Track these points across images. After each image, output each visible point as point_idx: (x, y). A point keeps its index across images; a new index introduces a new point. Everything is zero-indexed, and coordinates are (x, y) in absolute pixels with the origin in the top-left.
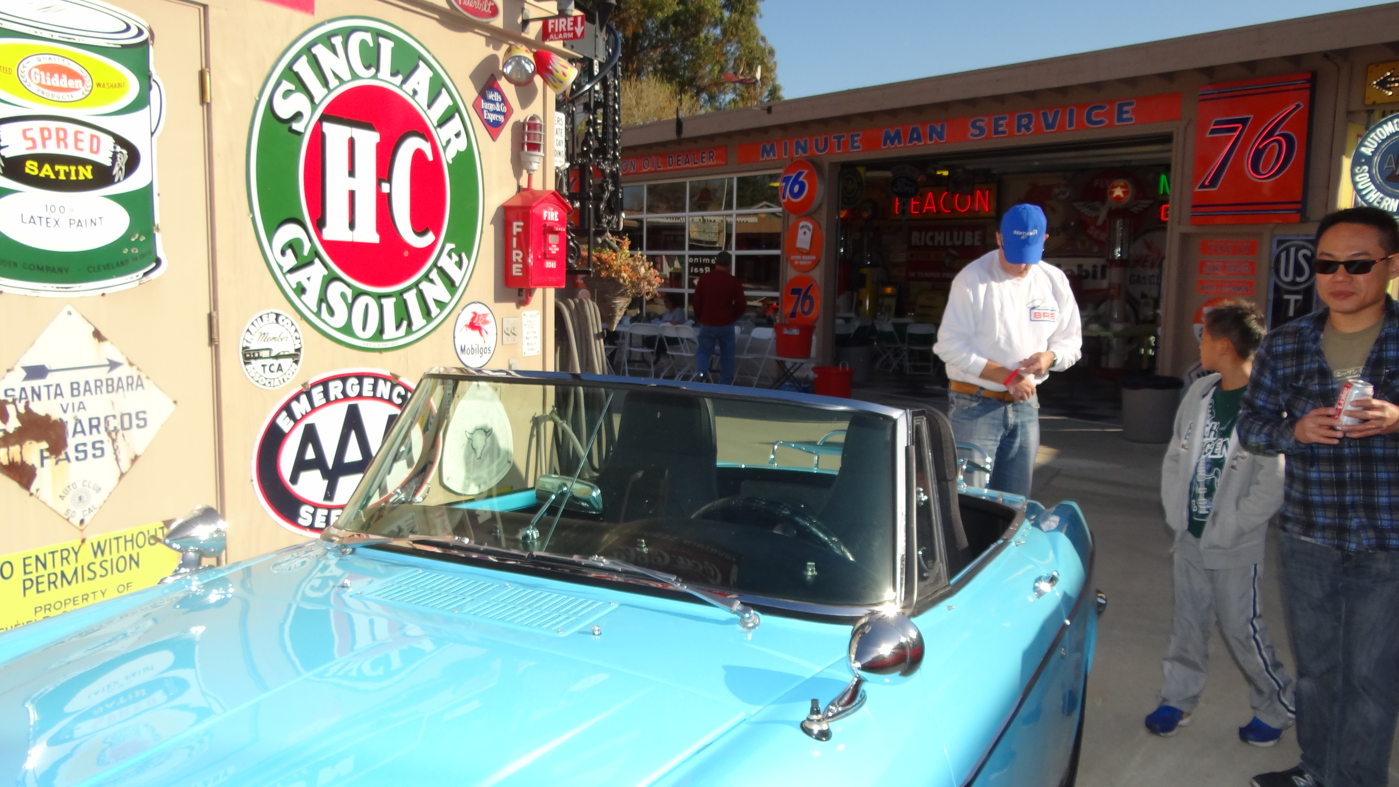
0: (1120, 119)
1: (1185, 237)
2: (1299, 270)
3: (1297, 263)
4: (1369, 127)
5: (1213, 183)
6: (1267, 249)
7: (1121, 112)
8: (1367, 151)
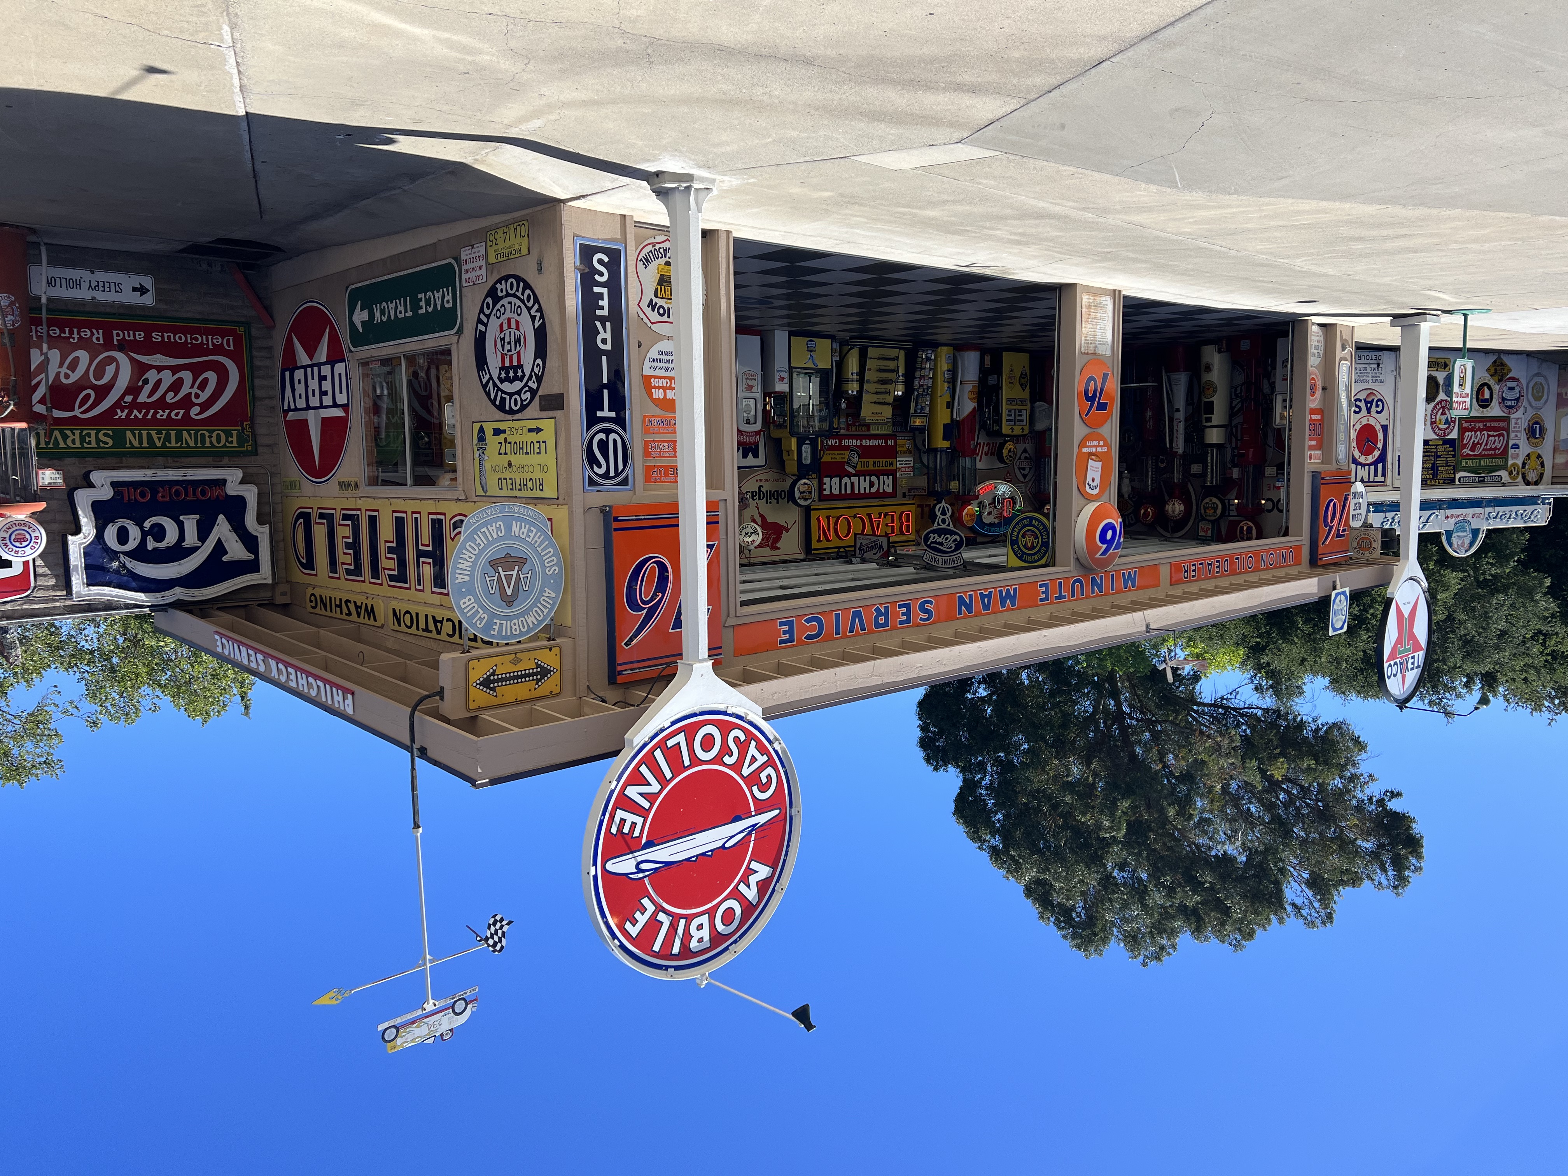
6: (635, 473)
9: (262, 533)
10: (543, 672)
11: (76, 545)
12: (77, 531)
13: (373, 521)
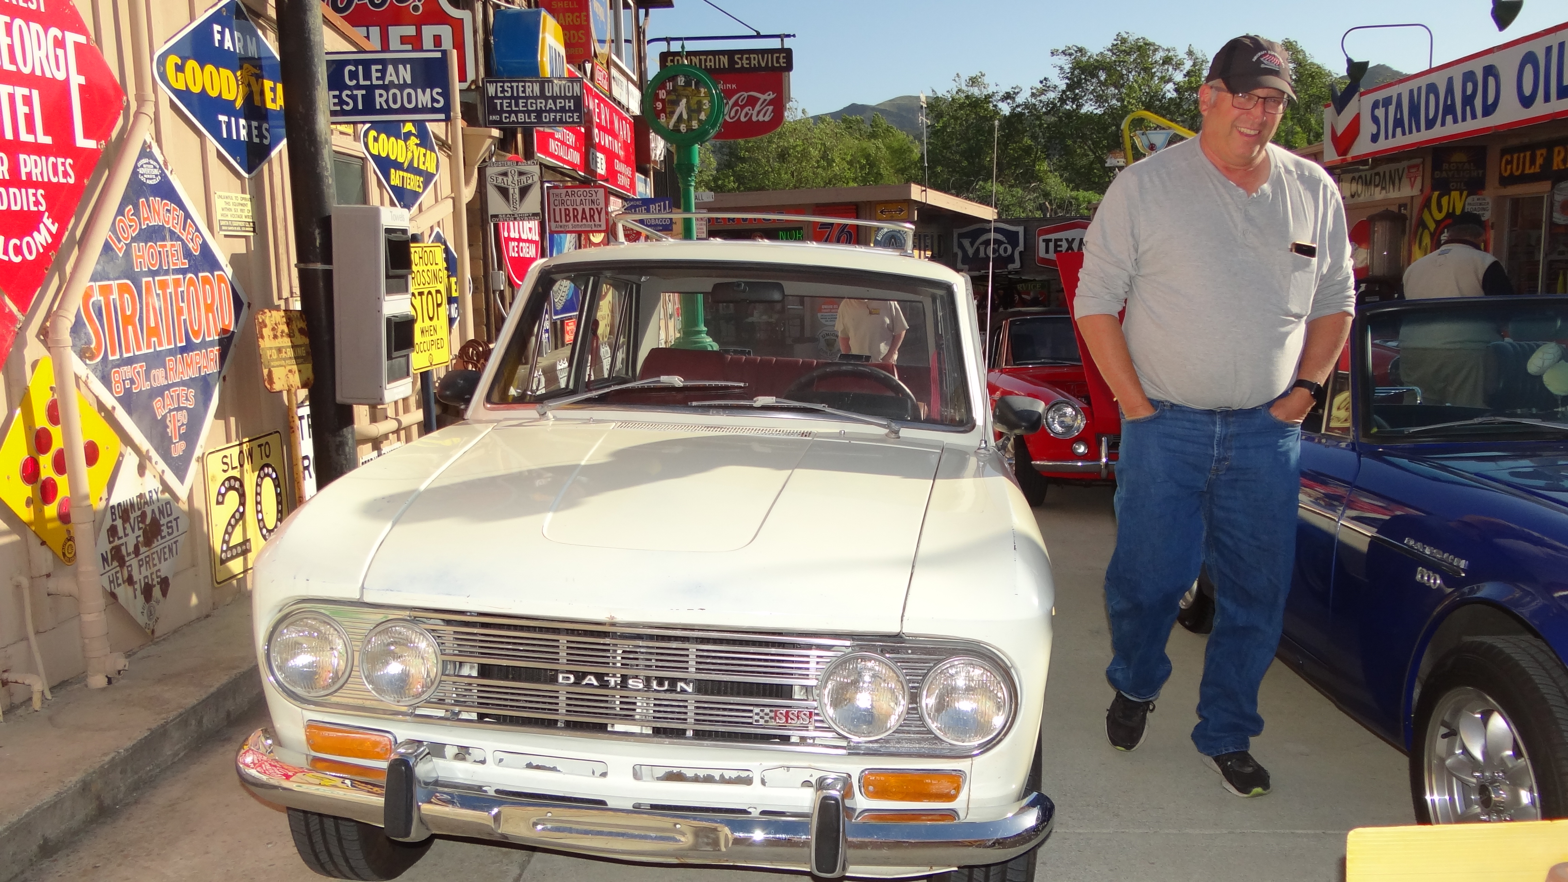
8: (879, 238)
9: (956, 249)
10: (882, 212)
12: (1021, 253)
13: (920, 257)
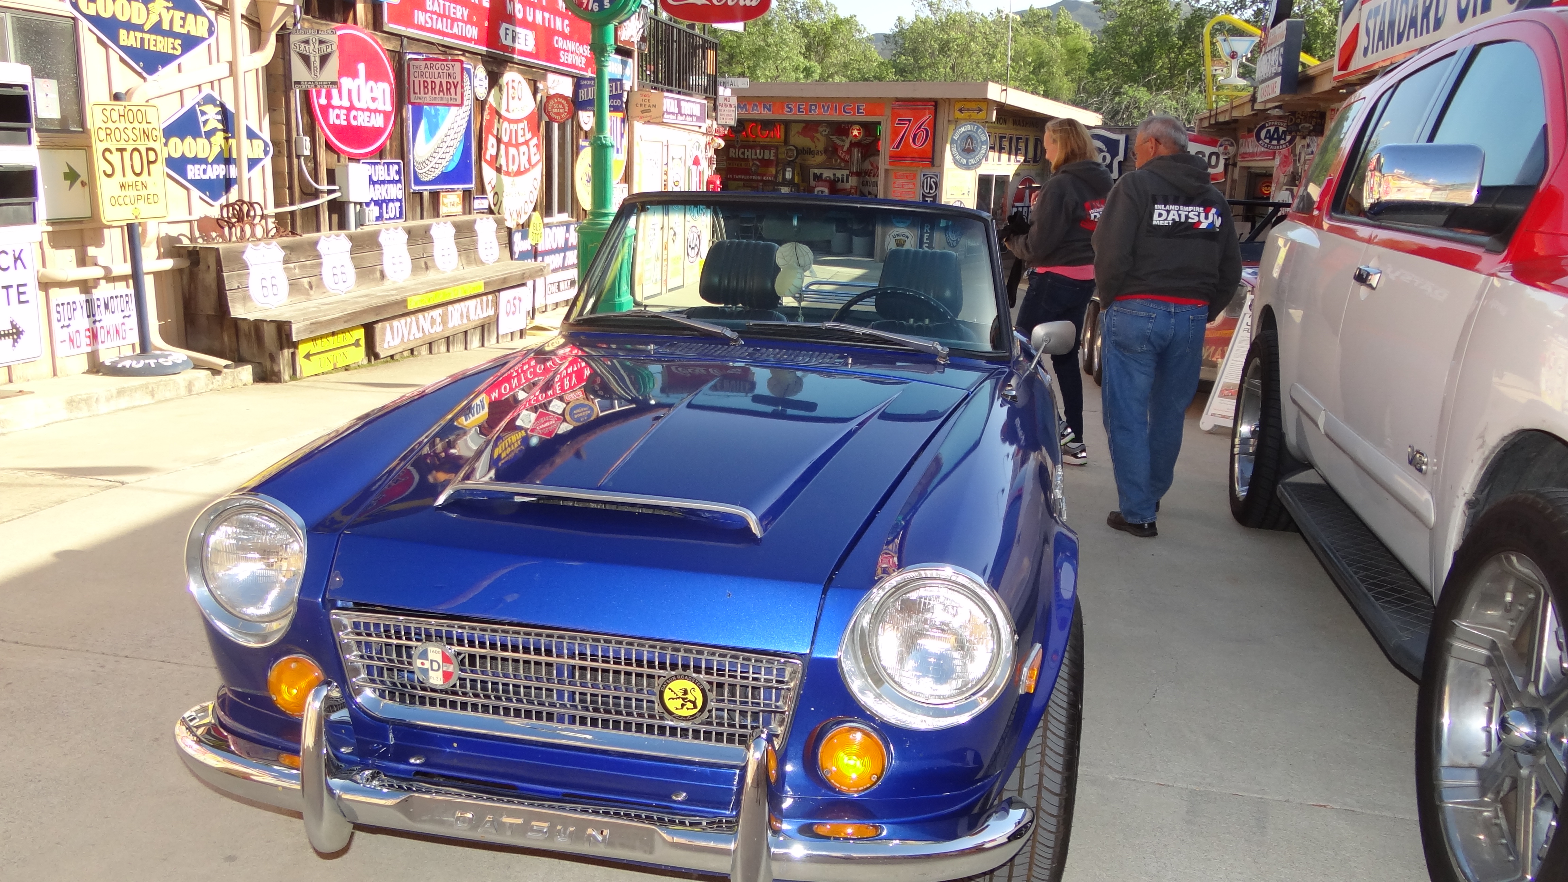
0: (858, 112)
1: (887, 171)
2: (931, 188)
3: (931, 185)
4: (956, 129)
5: (897, 147)
6: (920, 178)
7: (859, 109)
8: (956, 138)
11: (1120, 157)
